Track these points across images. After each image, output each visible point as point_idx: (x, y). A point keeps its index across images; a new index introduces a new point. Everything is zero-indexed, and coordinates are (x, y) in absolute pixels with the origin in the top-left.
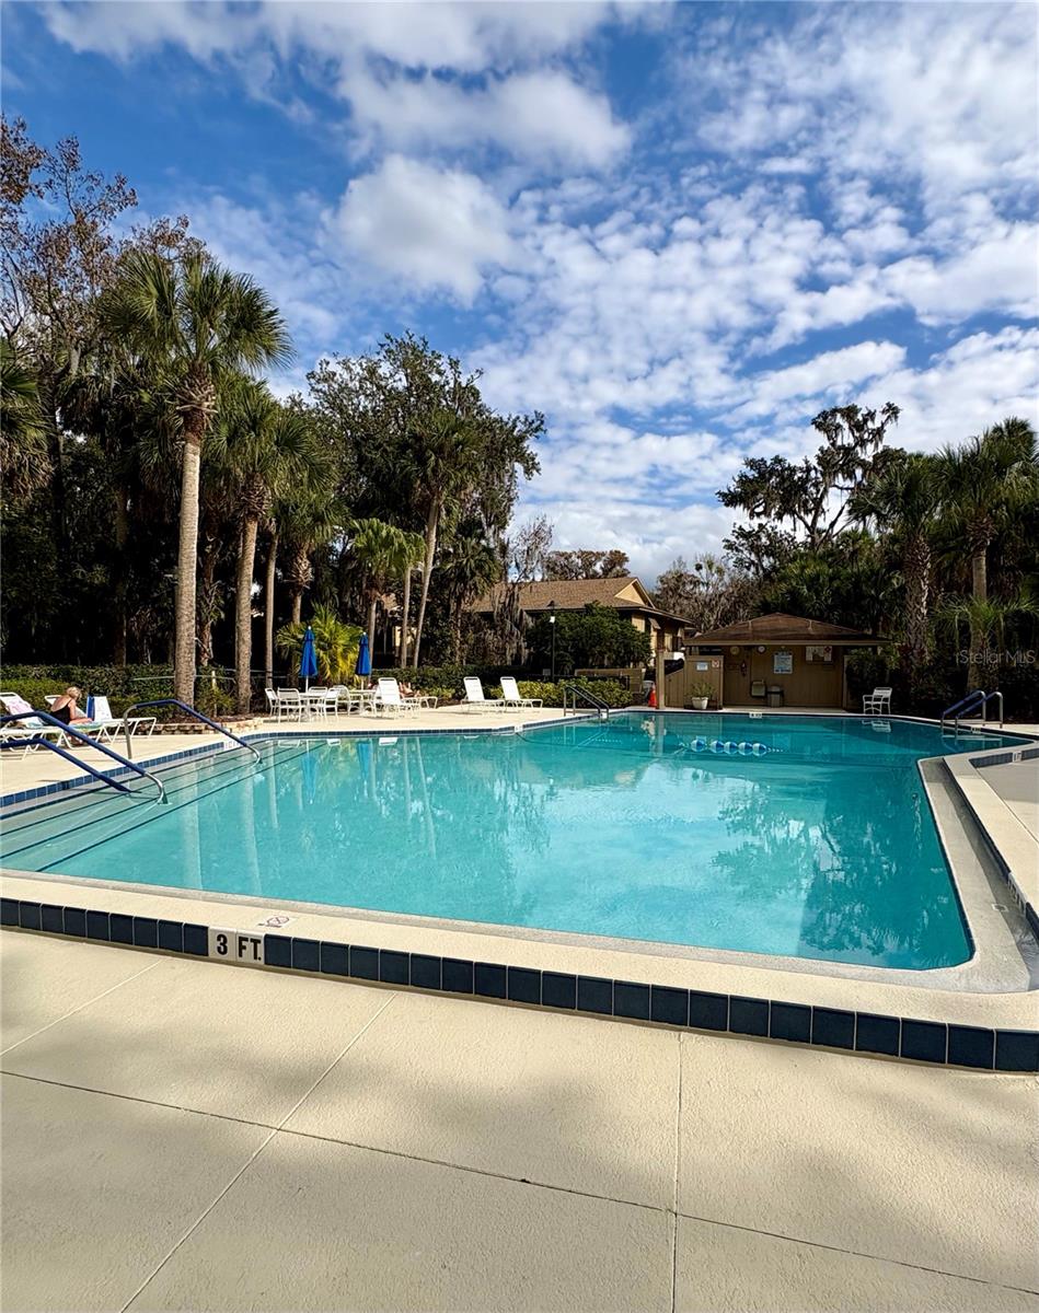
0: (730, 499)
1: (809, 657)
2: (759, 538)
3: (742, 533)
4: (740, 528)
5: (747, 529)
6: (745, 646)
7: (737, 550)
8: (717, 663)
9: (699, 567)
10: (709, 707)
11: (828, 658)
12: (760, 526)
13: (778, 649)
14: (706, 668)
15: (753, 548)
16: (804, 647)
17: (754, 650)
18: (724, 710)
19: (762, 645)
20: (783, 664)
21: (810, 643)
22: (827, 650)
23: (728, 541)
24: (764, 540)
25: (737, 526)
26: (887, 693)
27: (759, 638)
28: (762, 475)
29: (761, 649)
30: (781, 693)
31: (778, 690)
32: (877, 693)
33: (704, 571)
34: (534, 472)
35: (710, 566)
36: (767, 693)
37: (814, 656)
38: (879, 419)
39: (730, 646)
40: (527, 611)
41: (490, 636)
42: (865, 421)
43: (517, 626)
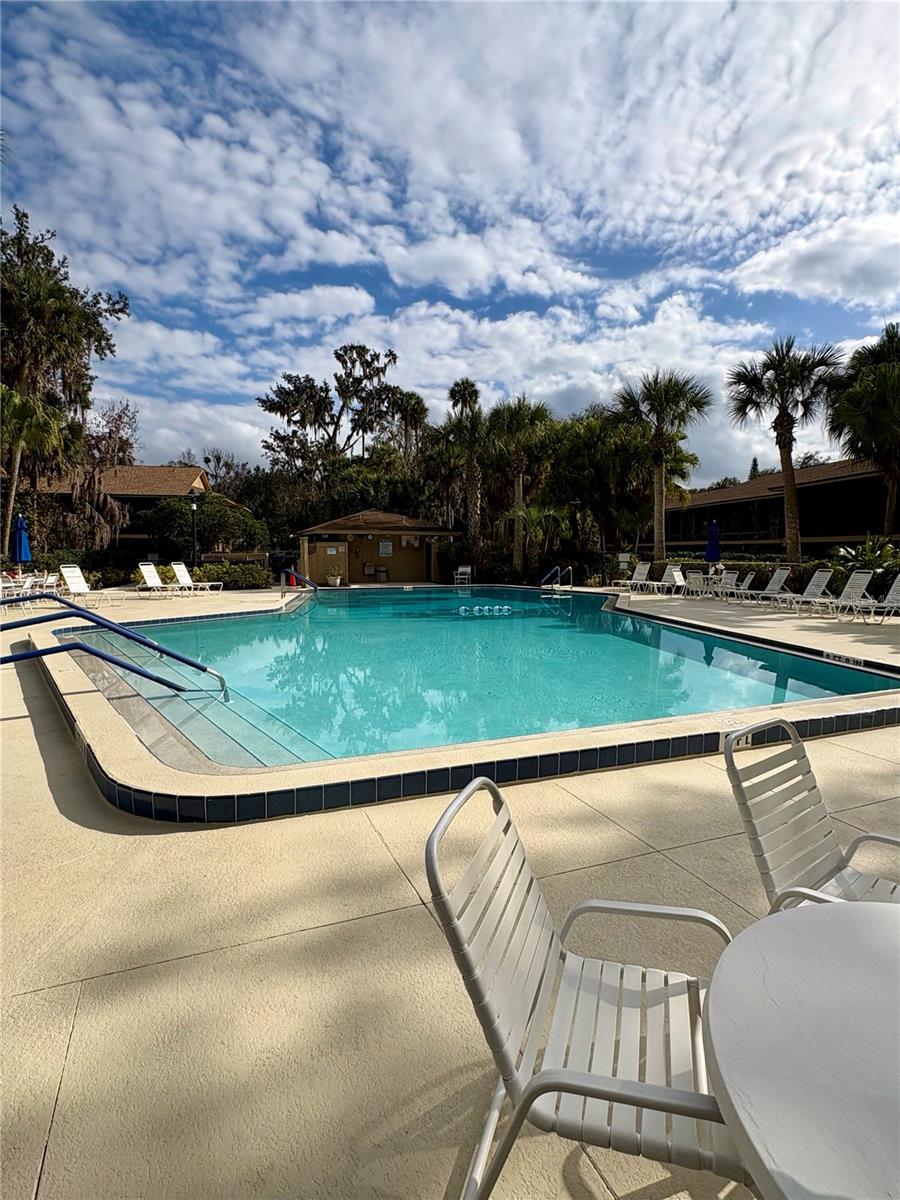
0: (270, 406)
1: (404, 544)
2: (292, 443)
3: (277, 436)
4: (277, 432)
5: (282, 433)
6: (359, 535)
7: (274, 450)
8: (343, 548)
9: (207, 460)
10: (341, 584)
11: (417, 544)
12: (295, 432)
13: (384, 537)
14: (334, 553)
15: (288, 451)
16: (400, 536)
17: (364, 538)
18: (353, 587)
19: (370, 534)
20: (386, 549)
21: (405, 532)
22: (416, 538)
23: (266, 442)
24: (295, 444)
25: (274, 430)
26: (468, 570)
27: (370, 528)
28: (297, 389)
29: (370, 537)
30: (387, 571)
31: (384, 569)
32: (461, 570)
33: (212, 464)
34: (108, 352)
35: (218, 459)
36: (376, 571)
37: (407, 543)
38: (383, 361)
39: (347, 535)
40: (110, 495)
41: (72, 519)
42: (373, 360)
43: (98, 509)
